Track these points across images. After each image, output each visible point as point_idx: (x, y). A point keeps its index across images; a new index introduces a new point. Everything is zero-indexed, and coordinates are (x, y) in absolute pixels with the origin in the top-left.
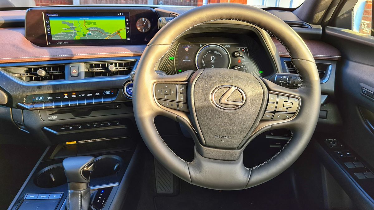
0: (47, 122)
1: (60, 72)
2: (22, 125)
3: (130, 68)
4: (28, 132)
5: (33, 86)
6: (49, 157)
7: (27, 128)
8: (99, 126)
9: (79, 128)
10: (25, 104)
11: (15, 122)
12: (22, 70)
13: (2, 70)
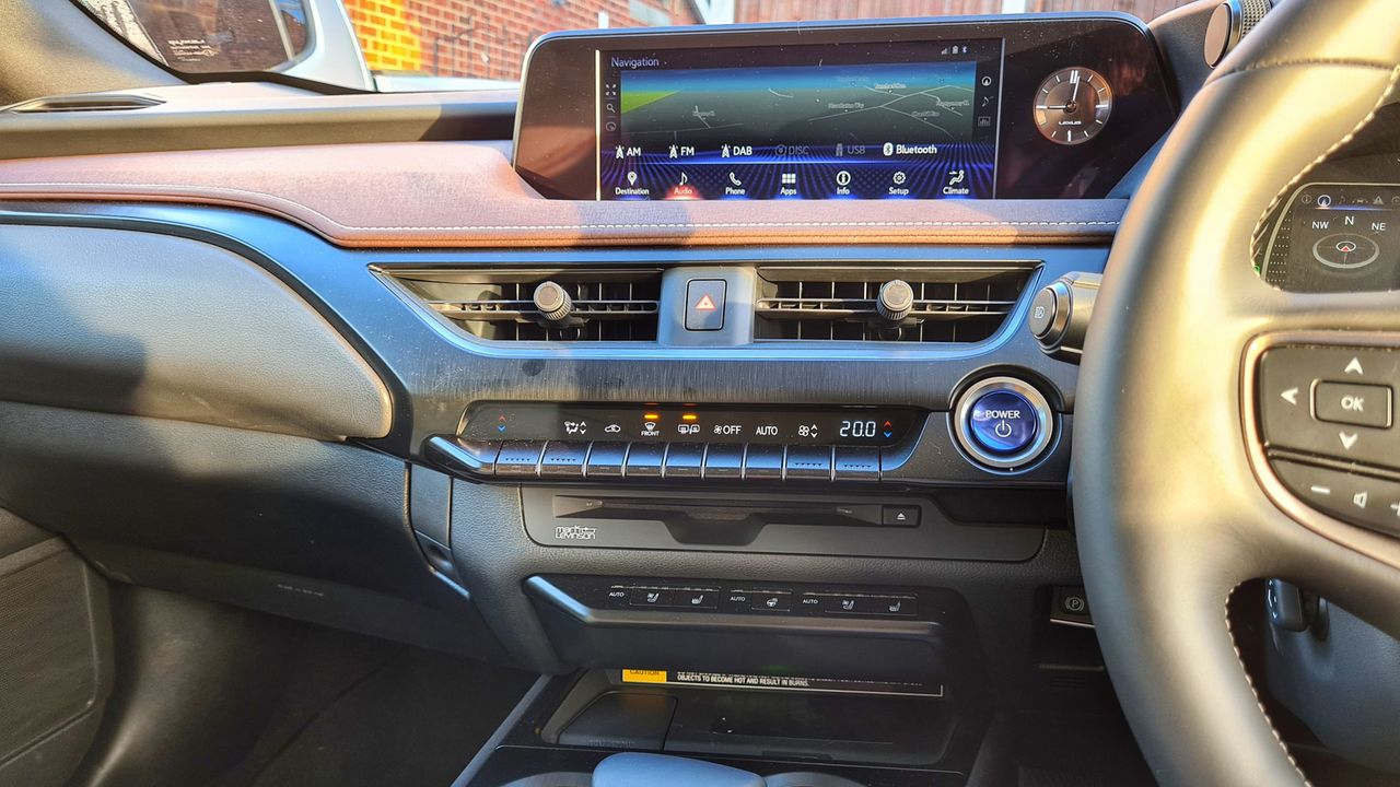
0: (550, 550)
1: (638, 307)
2: (443, 556)
3: (991, 308)
4: (466, 593)
5: (507, 360)
6: (537, 731)
7: (463, 571)
8: (792, 606)
9: (695, 601)
10: (459, 445)
11: (415, 533)
12: (473, 289)
13: (391, 279)
